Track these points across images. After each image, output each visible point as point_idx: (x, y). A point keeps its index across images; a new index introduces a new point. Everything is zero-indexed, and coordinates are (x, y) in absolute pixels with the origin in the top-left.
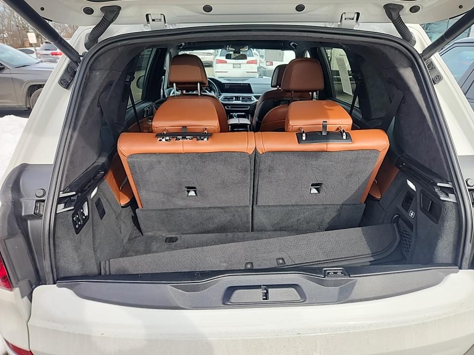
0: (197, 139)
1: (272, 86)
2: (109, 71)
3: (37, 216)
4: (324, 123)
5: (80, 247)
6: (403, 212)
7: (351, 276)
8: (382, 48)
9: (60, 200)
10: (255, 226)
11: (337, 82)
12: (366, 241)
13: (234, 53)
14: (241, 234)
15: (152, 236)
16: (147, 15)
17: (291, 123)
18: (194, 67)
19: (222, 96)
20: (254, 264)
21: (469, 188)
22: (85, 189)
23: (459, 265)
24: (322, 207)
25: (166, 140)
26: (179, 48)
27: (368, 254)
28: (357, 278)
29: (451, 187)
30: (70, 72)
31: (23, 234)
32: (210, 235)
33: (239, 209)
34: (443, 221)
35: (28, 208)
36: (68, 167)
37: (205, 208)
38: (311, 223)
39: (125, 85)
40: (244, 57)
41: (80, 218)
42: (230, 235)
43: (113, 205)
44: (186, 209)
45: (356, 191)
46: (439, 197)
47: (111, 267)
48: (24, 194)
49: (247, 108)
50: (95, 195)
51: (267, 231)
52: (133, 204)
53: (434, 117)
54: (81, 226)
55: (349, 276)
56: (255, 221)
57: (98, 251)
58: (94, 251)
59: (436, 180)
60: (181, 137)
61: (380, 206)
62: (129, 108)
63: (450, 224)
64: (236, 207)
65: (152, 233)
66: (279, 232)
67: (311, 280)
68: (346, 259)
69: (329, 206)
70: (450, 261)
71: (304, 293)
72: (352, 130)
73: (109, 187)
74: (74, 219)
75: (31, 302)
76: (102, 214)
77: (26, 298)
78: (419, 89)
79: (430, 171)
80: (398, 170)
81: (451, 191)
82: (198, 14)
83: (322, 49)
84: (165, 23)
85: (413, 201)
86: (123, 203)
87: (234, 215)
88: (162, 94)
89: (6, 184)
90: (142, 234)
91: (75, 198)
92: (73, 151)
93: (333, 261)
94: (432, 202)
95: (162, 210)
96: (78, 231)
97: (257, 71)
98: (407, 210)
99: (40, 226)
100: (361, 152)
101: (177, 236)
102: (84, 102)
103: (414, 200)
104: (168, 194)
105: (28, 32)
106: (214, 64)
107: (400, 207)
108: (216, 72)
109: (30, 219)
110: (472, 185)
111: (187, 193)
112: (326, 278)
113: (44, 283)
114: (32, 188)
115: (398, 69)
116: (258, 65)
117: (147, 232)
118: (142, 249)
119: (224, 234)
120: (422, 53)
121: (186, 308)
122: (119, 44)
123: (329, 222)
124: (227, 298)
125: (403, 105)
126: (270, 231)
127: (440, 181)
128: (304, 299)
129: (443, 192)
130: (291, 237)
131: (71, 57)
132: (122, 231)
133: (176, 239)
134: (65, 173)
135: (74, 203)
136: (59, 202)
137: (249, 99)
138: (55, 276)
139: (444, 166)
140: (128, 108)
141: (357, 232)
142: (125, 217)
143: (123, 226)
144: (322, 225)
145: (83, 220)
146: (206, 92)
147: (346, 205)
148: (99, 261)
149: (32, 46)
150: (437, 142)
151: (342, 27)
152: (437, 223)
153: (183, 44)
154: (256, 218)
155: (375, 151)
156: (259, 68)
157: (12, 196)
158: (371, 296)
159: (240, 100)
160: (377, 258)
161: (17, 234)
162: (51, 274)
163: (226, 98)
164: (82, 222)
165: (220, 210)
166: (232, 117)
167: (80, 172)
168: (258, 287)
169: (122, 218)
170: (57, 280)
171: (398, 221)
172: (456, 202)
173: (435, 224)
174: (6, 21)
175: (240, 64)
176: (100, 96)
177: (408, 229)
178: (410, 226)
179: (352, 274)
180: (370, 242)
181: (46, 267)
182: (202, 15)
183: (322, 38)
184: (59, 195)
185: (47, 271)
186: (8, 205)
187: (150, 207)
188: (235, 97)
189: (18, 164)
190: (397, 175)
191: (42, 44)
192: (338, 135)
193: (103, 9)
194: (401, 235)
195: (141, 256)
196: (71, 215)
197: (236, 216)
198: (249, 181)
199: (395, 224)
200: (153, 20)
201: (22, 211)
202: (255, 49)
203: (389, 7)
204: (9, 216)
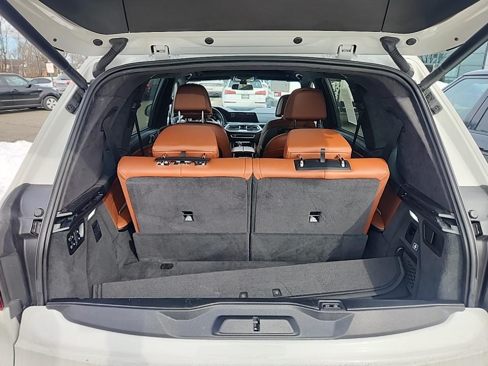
0: (195, 164)
1: (276, 116)
2: (113, 97)
3: (33, 235)
4: (323, 151)
5: (73, 269)
6: (406, 245)
7: (348, 309)
8: (379, 78)
9: (57, 220)
10: (253, 255)
11: (342, 113)
12: (368, 274)
13: (240, 83)
14: (238, 263)
15: (148, 262)
16: (152, 47)
17: (290, 150)
18: (199, 96)
19: (228, 125)
20: (248, 294)
21: (473, 220)
22: (82, 210)
23: (465, 303)
24: (321, 236)
25: (165, 164)
26: (187, 78)
27: (370, 289)
28: (354, 312)
29: (454, 218)
30: (77, 97)
31: (18, 252)
32: (206, 263)
33: (237, 237)
34: (446, 253)
35: (26, 227)
36: (68, 188)
37: (201, 234)
38: (311, 254)
39: (131, 112)
40: (250, 88)
41: (75, 239)
42: (227, 263)
43: (110, 228)
44: (182, 234)
45: (357, 222)
46: (441, 228)
47: (103, 291)
48: (23, 214)
49: (253, 136)
50: (92, 217)
51: (265, 261)
52: (130, 228)
53: (433, 146)
54: (76, 248)
55: (346, 309)
56: (252, 250)
57: (92, 274)
58: (87, 274)
59: (437, 210)
60: (179, 161)
61: (384, 237)
62: (134, 135)
63: (453, 257)
64: (234, 233)
65: (148, 259)
66: (278, 263)
67: (306, 312)
68: (347, 293)
69: (328, 236)
70: (456, 298)
71: (298, 327)
72: (351, 158)
73: (108, 210)
74: (69, 239)
75: (20, 322)
76: (98, 236)
77: (15, 319)
78: (417, 118)
79: (431, 201)
80: (401, 200)
81: (454, 222)
82: (200, 46)
83: (327, 80)
84: (169, 54)
85: (416, 234)
86: (120, 227)
87: (231, 243)
88: (168, 122)
89: (6, 203)
90: (138, 259)
91: (72, 218)
92: (74, 172)
93: (332, 294)
94: (435, 233)
95: (158, 235)
96: (71, 252)
97: (265, 101)
98: (411, 243)
99: (35, 246)
100: (360, 180)
101: (173, 263)
102: (87, 126)
103: (417, 231)
104: (165, 218)
105: (47, 62)
106: (223, 94)
107: (403, 239)
108: (225, 102)
109: (26, 238)
110: (476, 217)
111: (184, 218)
112: (322, 311)
113: (34, 304)
114: (31, 207)
115: (396, 99)
116: (266, 96)
117: (143, 257)
118: (137, 275)
119: (221, 262)
120: (420, 83)
121: (174, 336)
122: (124, 72)
123: (330, 253)
124: (217, 328)
125: (404, 133)
126: (269, 260)
127: (442, 211)
128: (297, 332)
129: (446, 223)
130: (288, 267)
131: (79, 84)
132: (118, 256)
133: (171, 266)
134: (64, 193)
135: (70, 224)
136: (56, 222)
137: (254, 128)
138: (46, 297)
139: (445, 196)
140: (132, 134)
141: (358, 265)
142: (122, 242)
143: (119, 250)
144: (322, 257)
145: (79, 241)
146: (212, 121)
147: (347, 235)
148: (91, 285)
149: (49, 76)
150: (438, 172)
151: (340, 59)
152: (440, 256)
153: (191, 74)
154: (253, 246)
155: (375, 180)
156: (267, 99)
157: (11, 215)
158: (370, 333)
159: (245, 129)
160: (380, 293)
161: (13, 252)
162: (42, 294)
163: (232, 127)
164: (76, 243)
165: (217, 237)
166: (237, 145)
167: (79, 193)
168: (250, 317)
169: (118, 242)
170: (48, 301)
171: (403, 255)
172: (459, 234)
173: (438, 257)
174: (27, 53)
175: (249, 95)
176: (104, 120)
177: (412, 263)
178: (415, 259)
179: (349, 308)
180: (373, 275)
181: (37, 287)
182: (204, 47)
183: (319, 68)
184: (56, 215)
185: (39, 291)
186: (6, 223)
187: (147, 232)
188: (241, 125)
189: (20, 184)
190: (400, 205)
191: (59, 73)
192: (336, 163)
193: (111, 41)
194: (405, 270)
195: (134, 281)
196: (66, 235)
197: (234, 243)
198: (247, 207)
199: (399, 258)
200: (158, 51)
201: (19, 230)
202: (264, 81)
203: (385, 40)
204: (6, 234)
